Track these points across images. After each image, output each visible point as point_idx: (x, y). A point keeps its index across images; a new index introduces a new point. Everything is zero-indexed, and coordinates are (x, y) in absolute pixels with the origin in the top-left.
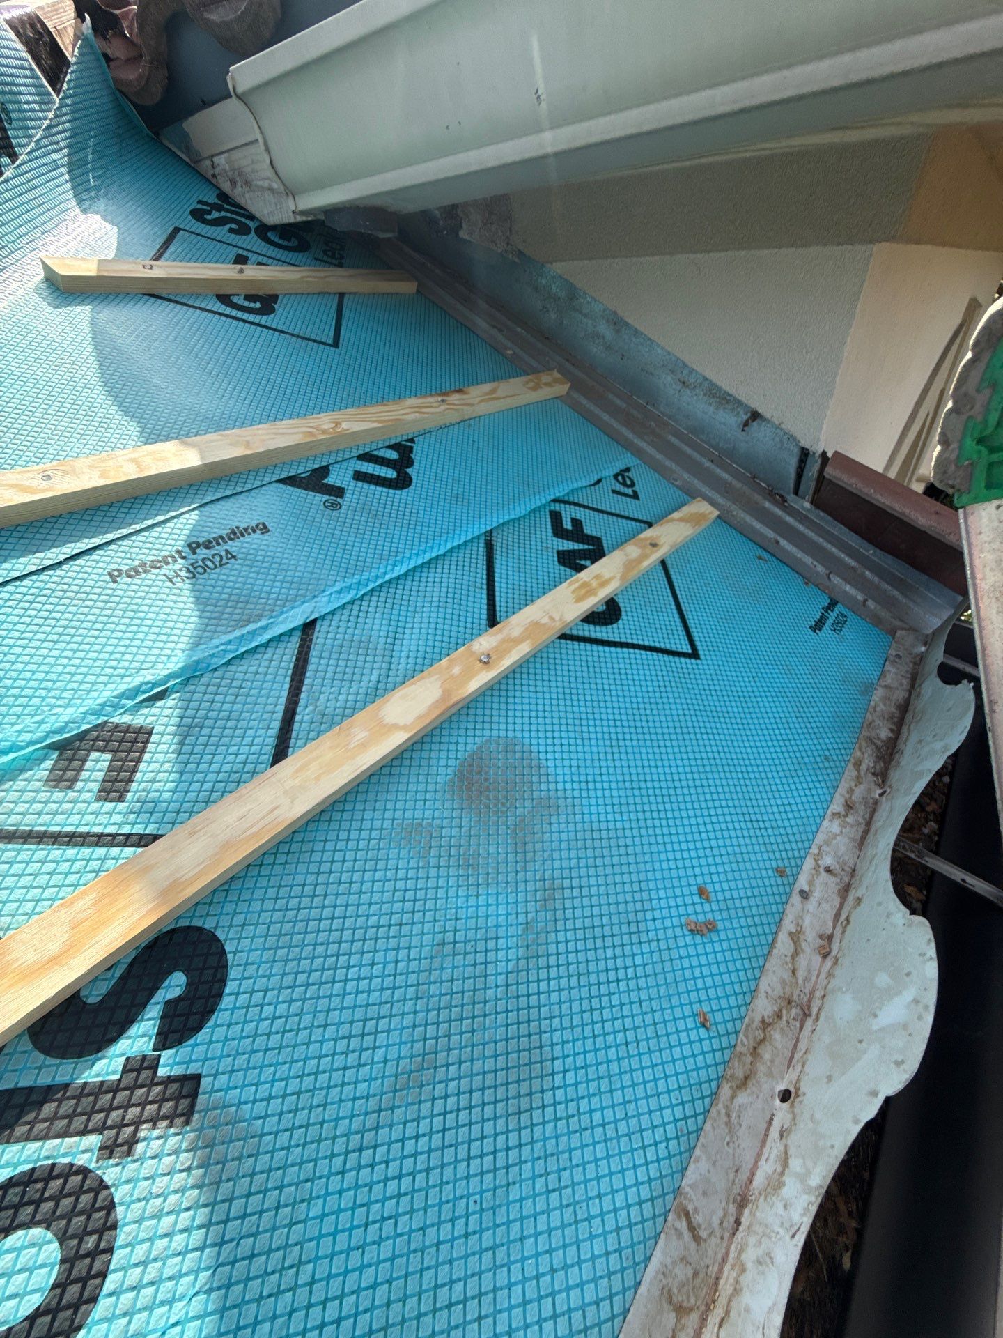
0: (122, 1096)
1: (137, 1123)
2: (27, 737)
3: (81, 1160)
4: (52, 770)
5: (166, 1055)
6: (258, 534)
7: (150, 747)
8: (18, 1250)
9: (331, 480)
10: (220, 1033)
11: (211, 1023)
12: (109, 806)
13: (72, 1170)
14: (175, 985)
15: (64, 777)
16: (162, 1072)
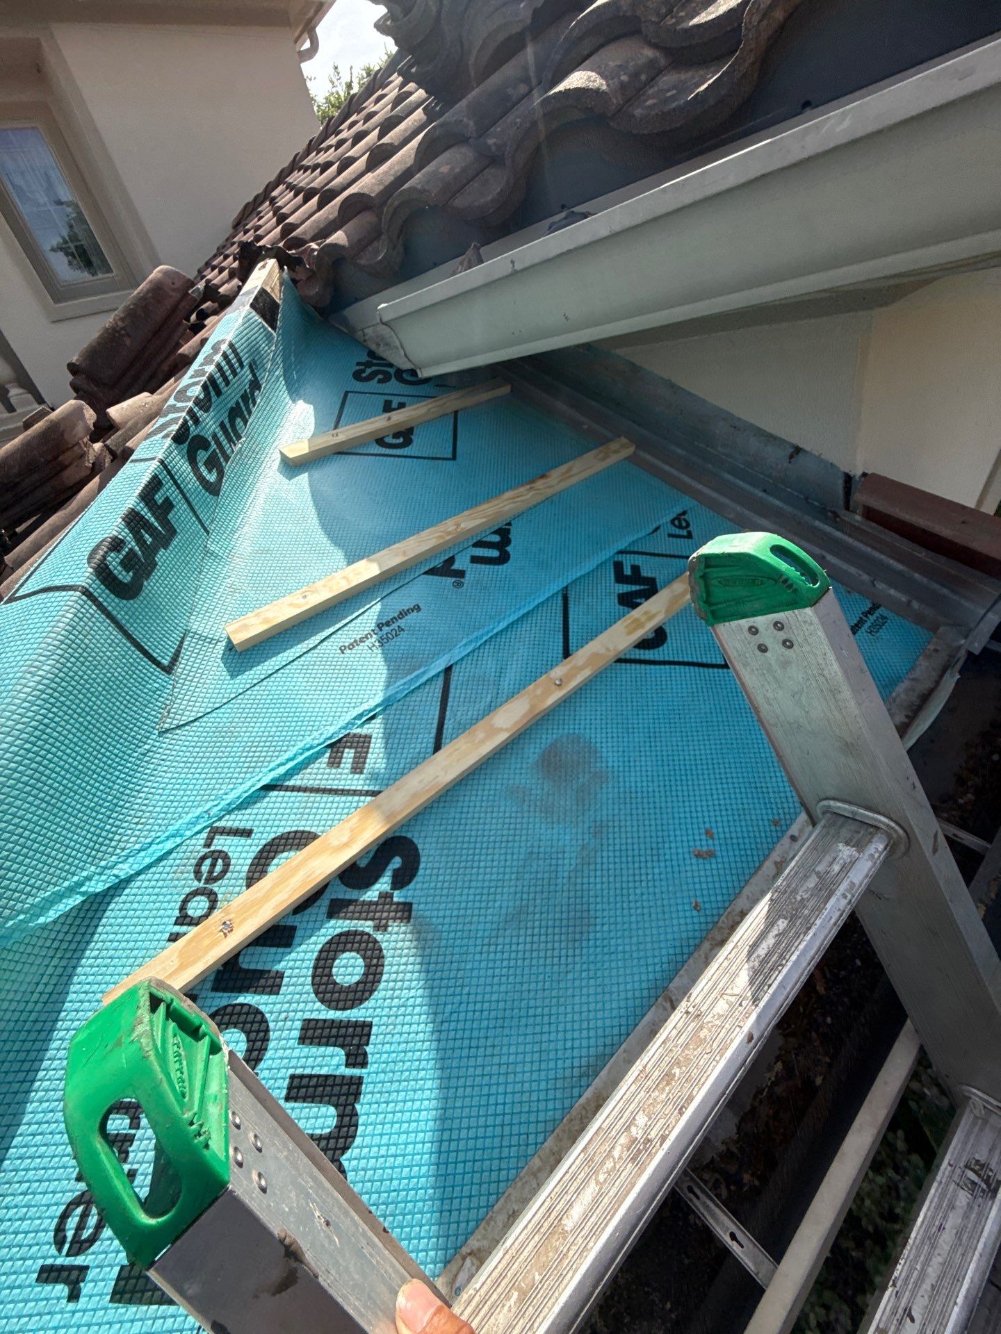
0: (379, 907)
1: (387, 919)
2: (316, 742)
3: (367, 930)
4: (330, 758)
5: (396, 893)
6: (415, 613)
7: (372, 745)
9: (456, 566)
11: (414, 881)
12: (357, 776)
13: (363, 934)
14: (396, 862)
15: (335, 762)
16: (395, 899)
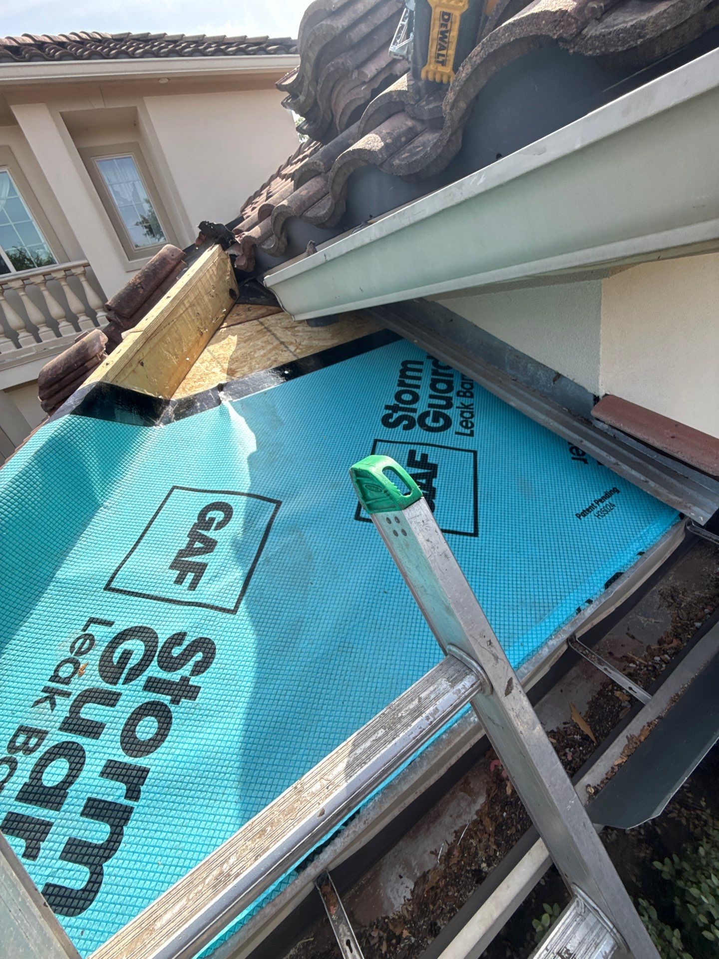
0: (179, 687)
1: (181, 697)
5: (193, 678)
8: (149, 721)
10: (210, 674)
11: (207, 671)
12: (191, 592)
13: (162, 704)
14: (199, 656)
16: (191, 683)
